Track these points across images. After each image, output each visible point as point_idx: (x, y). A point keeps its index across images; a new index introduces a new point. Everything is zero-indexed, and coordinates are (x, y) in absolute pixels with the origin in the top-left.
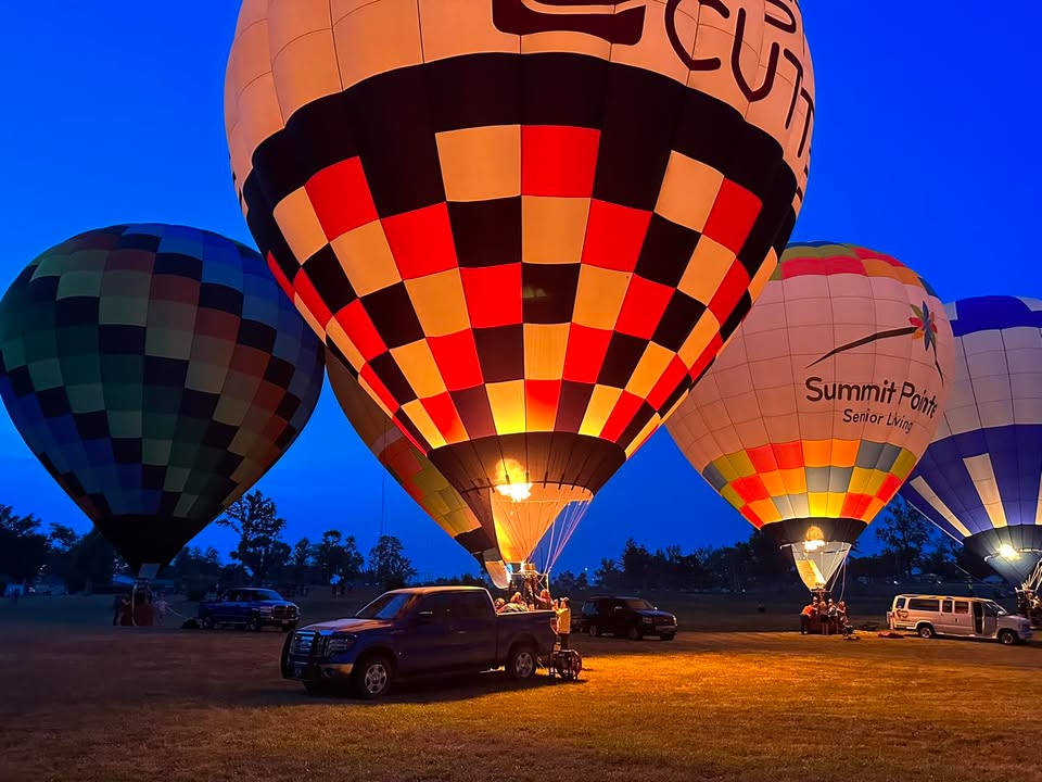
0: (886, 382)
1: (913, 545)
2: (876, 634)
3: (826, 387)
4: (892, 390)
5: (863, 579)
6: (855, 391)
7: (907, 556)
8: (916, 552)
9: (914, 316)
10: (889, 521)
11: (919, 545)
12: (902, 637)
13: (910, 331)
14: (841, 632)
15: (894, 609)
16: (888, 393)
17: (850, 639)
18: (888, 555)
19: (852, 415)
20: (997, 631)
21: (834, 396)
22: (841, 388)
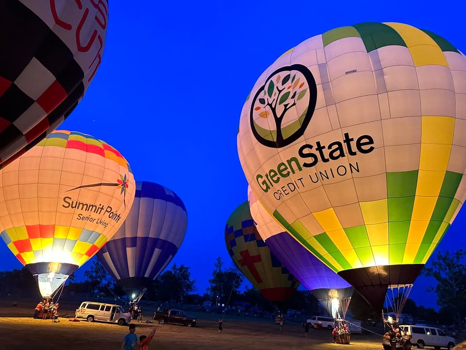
0: (100, 205)
1: (99, 279)
2: (68, 319)
3: (73, 202)
4: (102, 209)
5: (72, 293)
6: (85, 206)
7: (95, 284)
8: (99, 283)
9: (120, 179)
10: (92, 268)
11: (101, 280)
12: (79, 321)
13: (116, 185)
14: (52, 318)
15: (80, 308)
16: (100, 210)
17: (55, 322)
18: (87, 283)
19: (82, 217)
20: (119, 318)
21: (75, 207)
22: (80, 204)
